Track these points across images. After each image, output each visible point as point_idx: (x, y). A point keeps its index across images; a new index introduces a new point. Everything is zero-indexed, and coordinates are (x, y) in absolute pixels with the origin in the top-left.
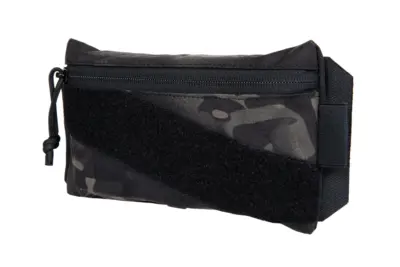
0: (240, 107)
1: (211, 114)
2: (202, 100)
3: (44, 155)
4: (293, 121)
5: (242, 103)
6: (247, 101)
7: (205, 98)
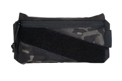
0: (86, 31)
1: (77, 33)
2: (73, 30)
3: (12, 49)
4: (99, 35)
5: (87, 30)
6: (88, 29)
7: (74, 29)
